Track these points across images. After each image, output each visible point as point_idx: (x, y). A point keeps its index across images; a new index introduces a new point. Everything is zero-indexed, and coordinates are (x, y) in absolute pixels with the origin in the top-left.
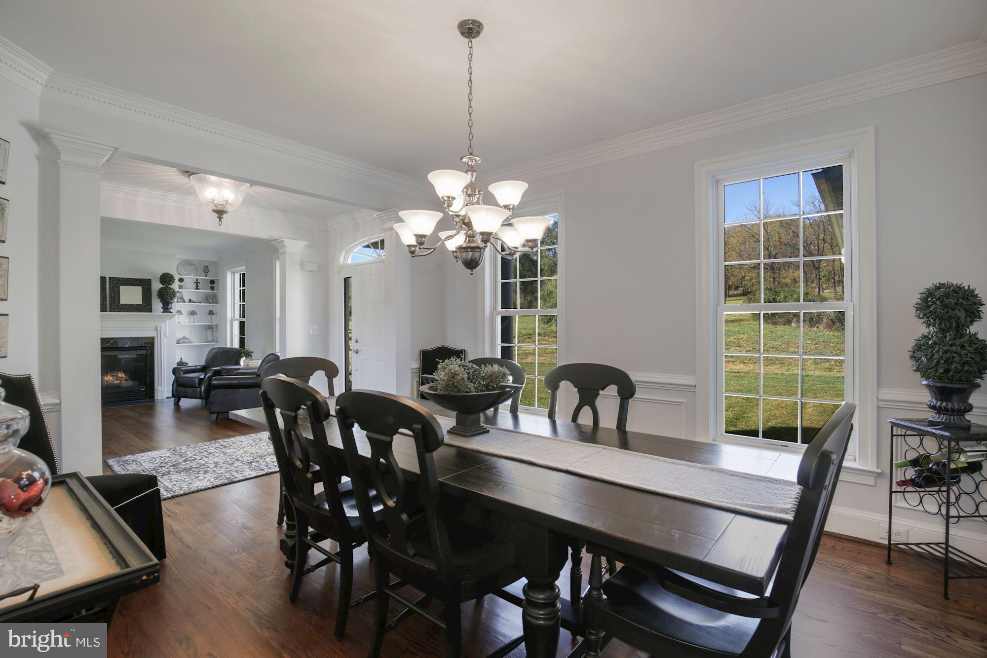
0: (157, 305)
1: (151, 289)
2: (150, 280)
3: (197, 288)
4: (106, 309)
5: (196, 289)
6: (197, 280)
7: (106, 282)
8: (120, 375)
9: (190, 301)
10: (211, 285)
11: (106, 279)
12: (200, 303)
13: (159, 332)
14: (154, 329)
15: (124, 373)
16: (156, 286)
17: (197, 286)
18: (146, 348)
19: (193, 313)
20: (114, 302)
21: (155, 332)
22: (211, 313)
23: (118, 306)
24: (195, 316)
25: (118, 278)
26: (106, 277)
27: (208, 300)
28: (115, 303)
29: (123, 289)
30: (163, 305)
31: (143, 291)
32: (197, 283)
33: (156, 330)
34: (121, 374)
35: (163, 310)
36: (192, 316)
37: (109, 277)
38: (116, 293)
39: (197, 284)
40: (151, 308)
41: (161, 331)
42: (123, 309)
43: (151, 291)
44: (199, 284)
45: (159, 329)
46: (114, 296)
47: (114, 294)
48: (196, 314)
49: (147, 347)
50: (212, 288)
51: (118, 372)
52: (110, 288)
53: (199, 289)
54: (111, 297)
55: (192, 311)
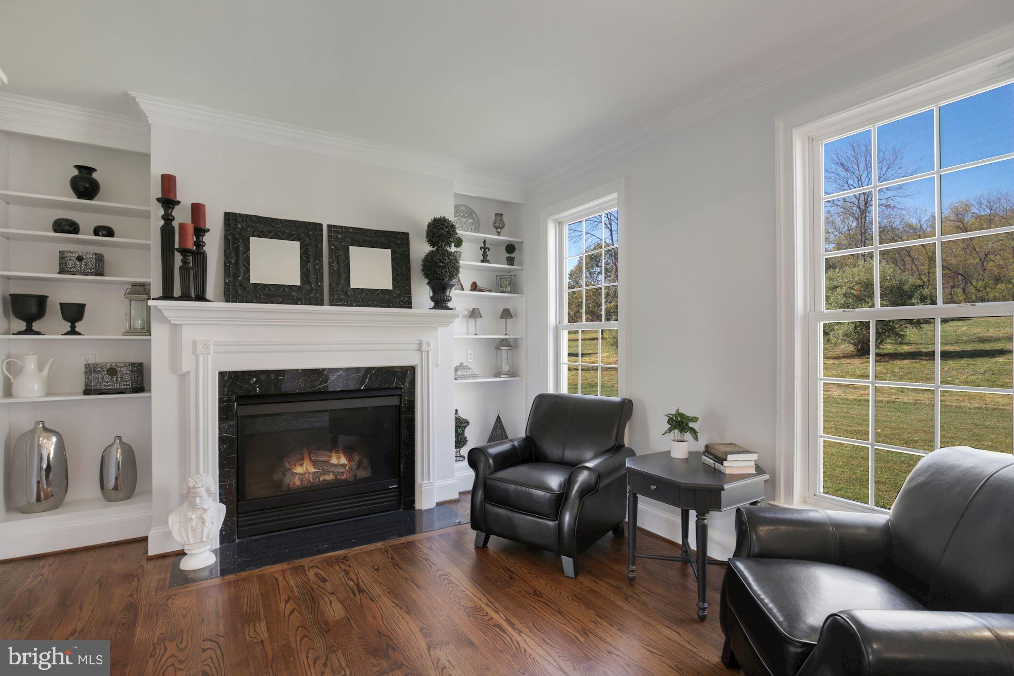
0: (422, 292)
1: (408, 255)
2: (407, 234)
3: (485, 260)
4: (322, 300)
5: (482, 261)
6: (485, 242)
7: (322, 235)
8: (334, 461)
9: (474, 287)
10: (508, 255)
11: (321, 230)
12: (490, 291)
13: (425, 354)
14: (416, 347)
15: (345, 453)
16: (420, 249)
17: (485, 255)
18: (399, 392)
19: (474, 314)
20: (338, 284)
21: (418, 355)
22: (506, 314)
23: (346, 293)
24: (478, 320)
25: (346, 227)
26: (321, 225)
27: (501, 286)
28: (341, 286)
29: (356, 253)
30: (434, 292)
31: (394, 260)
32: (485, 249)
33: (419, 349)
34: (338, 458)
35: (433, 304)
36: (472, 322)
37: (328, 225)
38: (342, 264)
39: (485, 253)
40: (410, 298)
41: (428, 352)
42: (356, 301)
43: (408, 262)
44: (488, 253)
45: (424, 348)
46: (339, 269)
47: (338, 263)
48: (481, 317)
49: (401, 389)
50: (511, 261)
51: (330, 451)
52: (331, 251)
53: (488, 262)
54: (331, 274)
55: (474, 309)
